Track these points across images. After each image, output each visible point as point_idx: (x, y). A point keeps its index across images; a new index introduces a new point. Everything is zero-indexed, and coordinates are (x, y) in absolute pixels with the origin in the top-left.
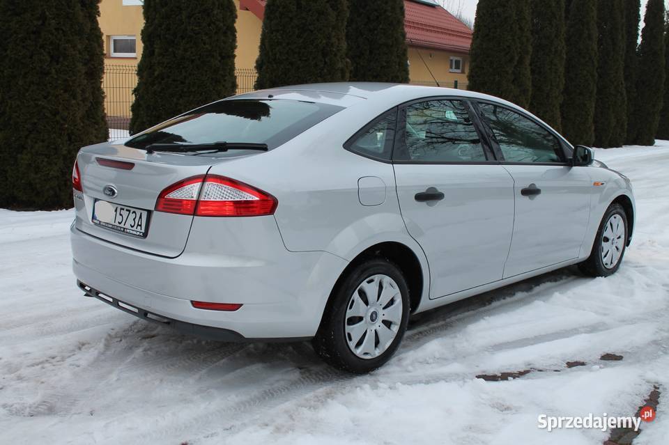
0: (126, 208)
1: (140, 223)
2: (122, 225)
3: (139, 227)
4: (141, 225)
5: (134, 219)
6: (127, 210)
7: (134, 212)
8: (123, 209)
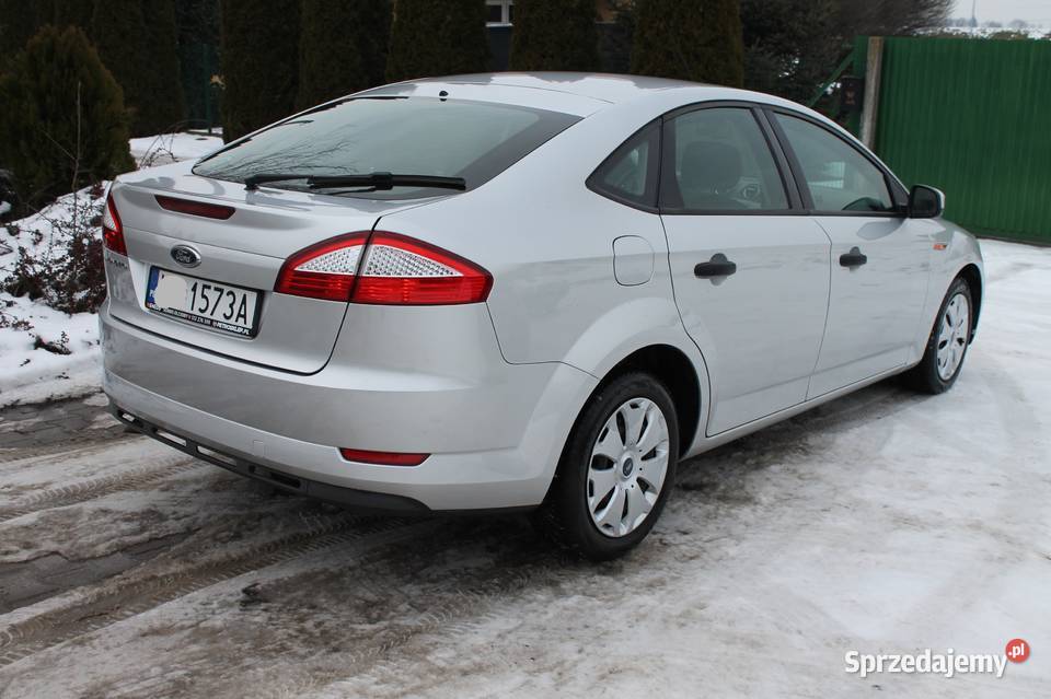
0: (213, 285)
1: (242, 313)
2: (207, 314)
3: (241, 320)
4: (244, 316)
5: (231, 306)
6: (216, 289)
7: (230, 293)
8: (209, 287)
